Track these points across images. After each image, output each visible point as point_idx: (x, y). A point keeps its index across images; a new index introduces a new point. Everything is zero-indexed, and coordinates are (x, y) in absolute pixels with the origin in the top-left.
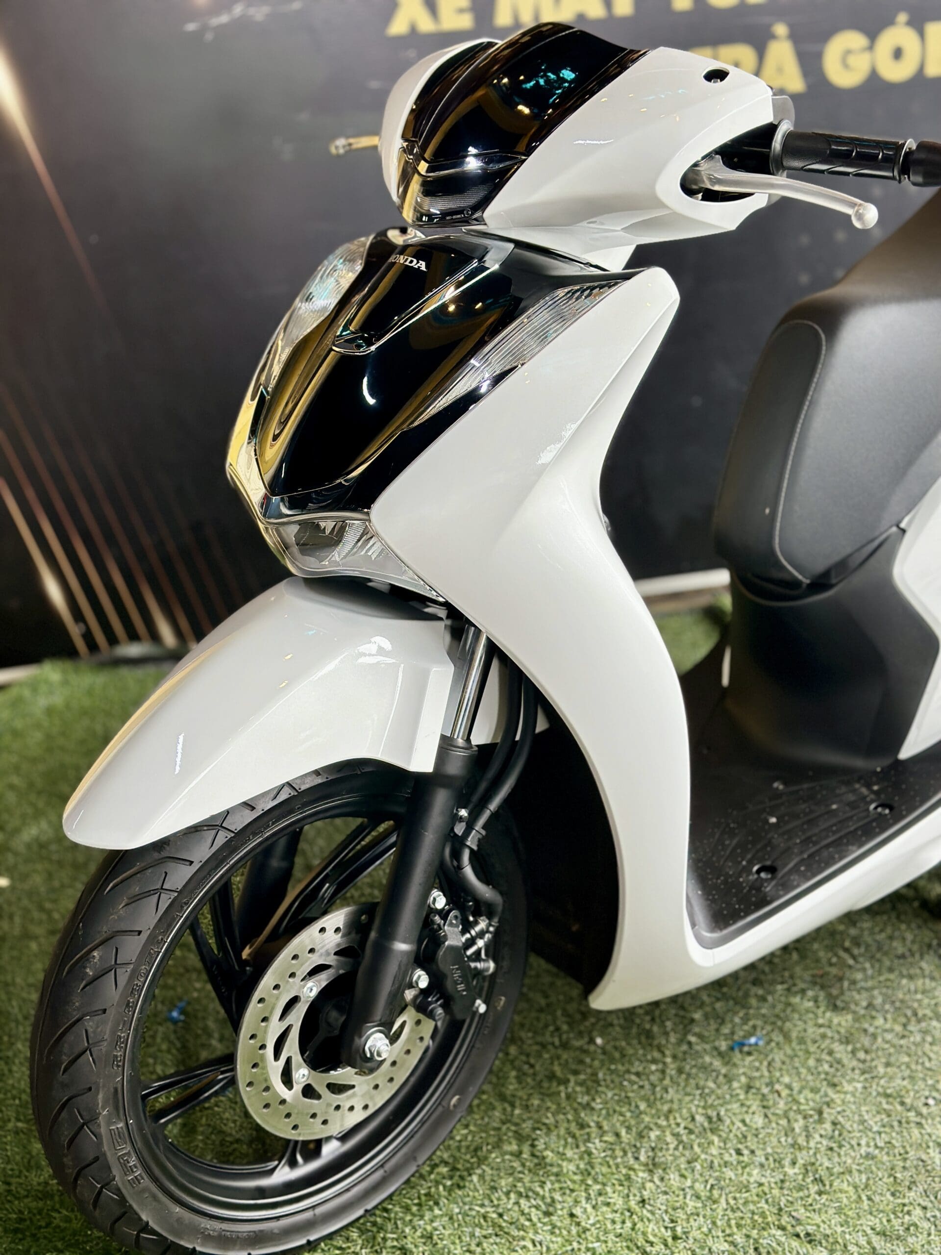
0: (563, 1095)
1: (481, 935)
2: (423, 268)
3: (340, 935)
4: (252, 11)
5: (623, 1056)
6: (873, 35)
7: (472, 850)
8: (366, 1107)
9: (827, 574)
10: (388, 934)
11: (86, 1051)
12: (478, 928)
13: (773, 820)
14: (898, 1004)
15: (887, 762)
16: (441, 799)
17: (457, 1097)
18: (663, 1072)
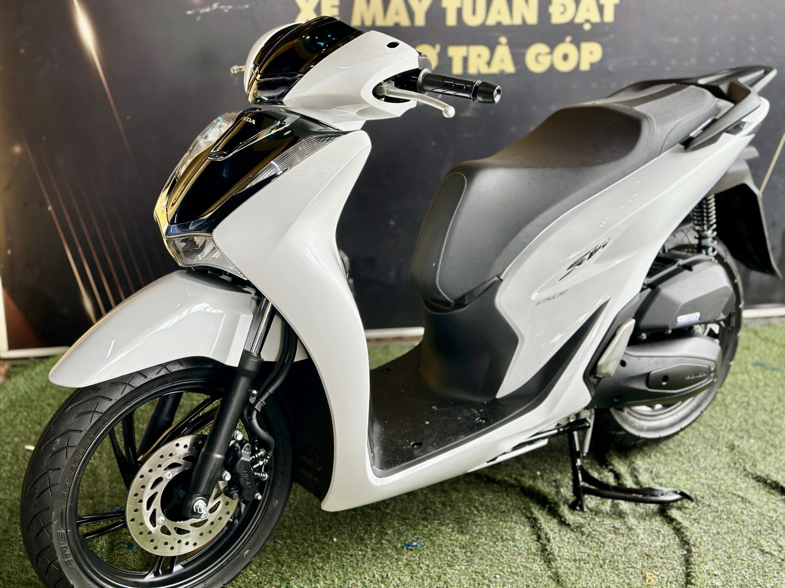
0: (310, 562)
1: (262, 458)
2: (254, 123)
3: (187, 449)
4: (222, 7)
5: (346, 546)
6: (552, 47)
7: (258, 411)
8: (195, 544)
9: (463, 298)
10: (211, 449)
11: (47, 489)
12: (259, 454)
13: (427, 423)
14: (494, 533)
15: (490, 399)
16: (243, 382)
17: (248, 551)
18: (365, 556)
